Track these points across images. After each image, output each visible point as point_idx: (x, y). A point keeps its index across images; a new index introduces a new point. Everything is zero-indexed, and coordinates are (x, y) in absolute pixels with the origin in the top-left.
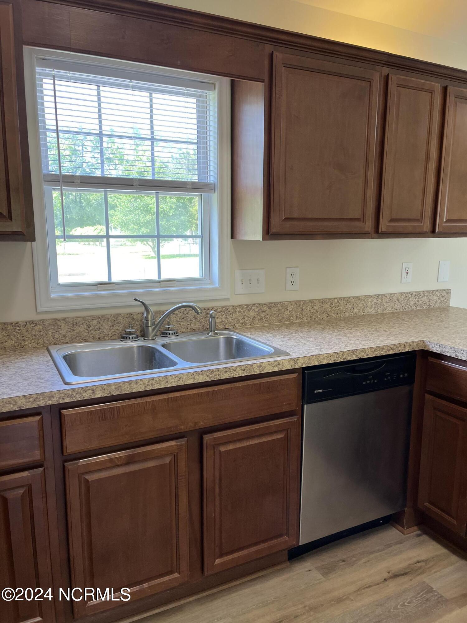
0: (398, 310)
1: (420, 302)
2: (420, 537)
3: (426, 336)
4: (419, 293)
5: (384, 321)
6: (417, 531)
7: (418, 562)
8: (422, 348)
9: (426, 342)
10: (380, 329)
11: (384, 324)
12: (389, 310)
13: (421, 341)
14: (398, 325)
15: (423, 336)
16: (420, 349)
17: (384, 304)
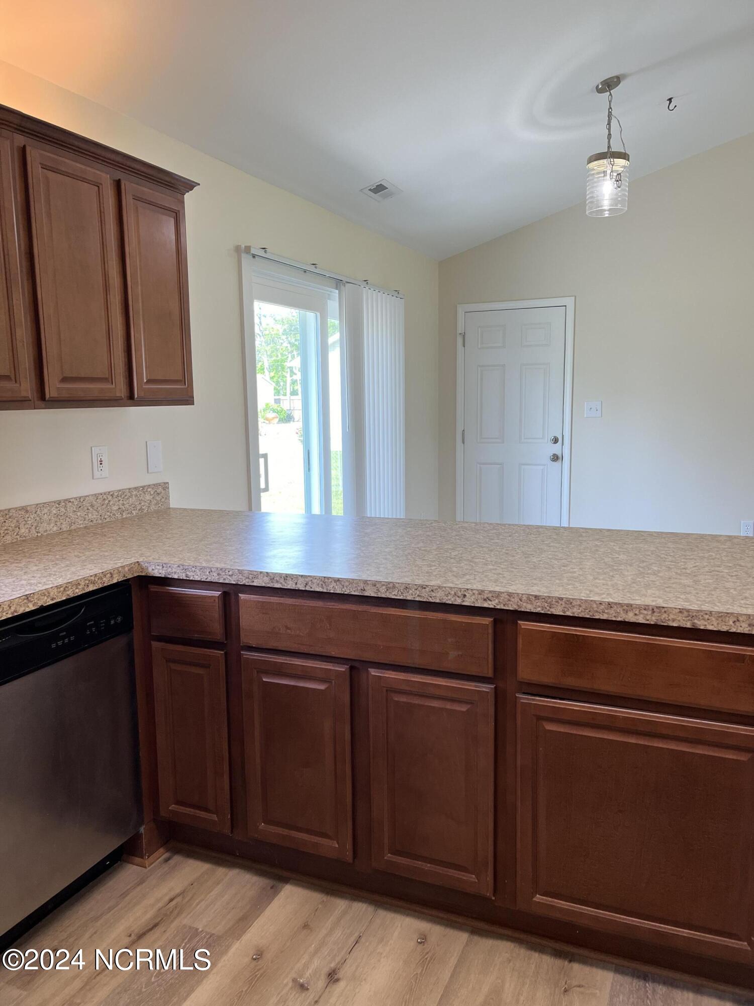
0: (95, 522)
1: (127, 506)
2: (170, 861)
3: (141, 555)
4: (124, 493)
5: (74, 542)
6: (164, 854)
7: (171, 900)
8: (138, 574)
9: (142, 563)
10: (69, 554)
11: (74, 546)
12: (81, 524)
13: (135, 563)
14: (97, 545)
15: (137, 555)
16: (135, 575)
17: (71, 514)
